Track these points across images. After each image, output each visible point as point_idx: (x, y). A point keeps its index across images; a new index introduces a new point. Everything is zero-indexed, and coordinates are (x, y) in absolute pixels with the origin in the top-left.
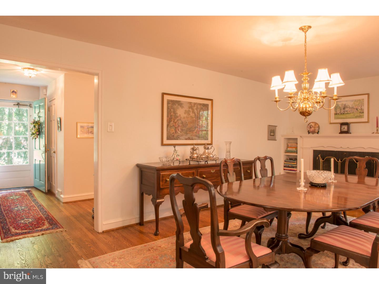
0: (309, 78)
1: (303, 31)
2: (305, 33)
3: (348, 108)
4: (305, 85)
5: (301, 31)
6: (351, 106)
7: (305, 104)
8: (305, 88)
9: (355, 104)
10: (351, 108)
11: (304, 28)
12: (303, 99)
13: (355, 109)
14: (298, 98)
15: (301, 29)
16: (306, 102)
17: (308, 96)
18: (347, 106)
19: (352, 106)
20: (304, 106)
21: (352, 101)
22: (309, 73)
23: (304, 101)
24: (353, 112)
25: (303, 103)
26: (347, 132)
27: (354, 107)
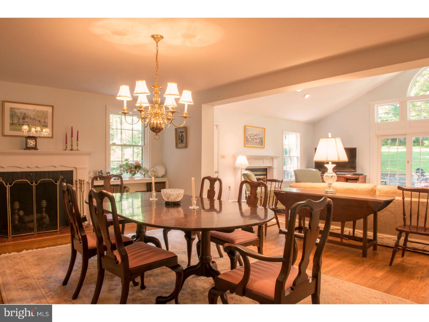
0: (160, 92)
1: (155, 40)
2: (157, 43)
3: (29, 119)
4: (156, 98)
5: (153, 40)
6: (32, 117)
7: (156, 119)
8: (156, 102)
9: (37, 115)
10: (32, 119)
11: (156, 37)
12: (154, 114)
13: (37, 120)
14: (149, 112)
15: (153, 36)
16: (157, 117)
17: (159, 112)
18: (27, 116)
19: (34, 116)
20: (155, 122)
21: (34, 111)
22: (160, 86)
23: (156, 116)
24: (34, 124)
25: (154, 119)
26: (35, 148)
27: (36, 118)
